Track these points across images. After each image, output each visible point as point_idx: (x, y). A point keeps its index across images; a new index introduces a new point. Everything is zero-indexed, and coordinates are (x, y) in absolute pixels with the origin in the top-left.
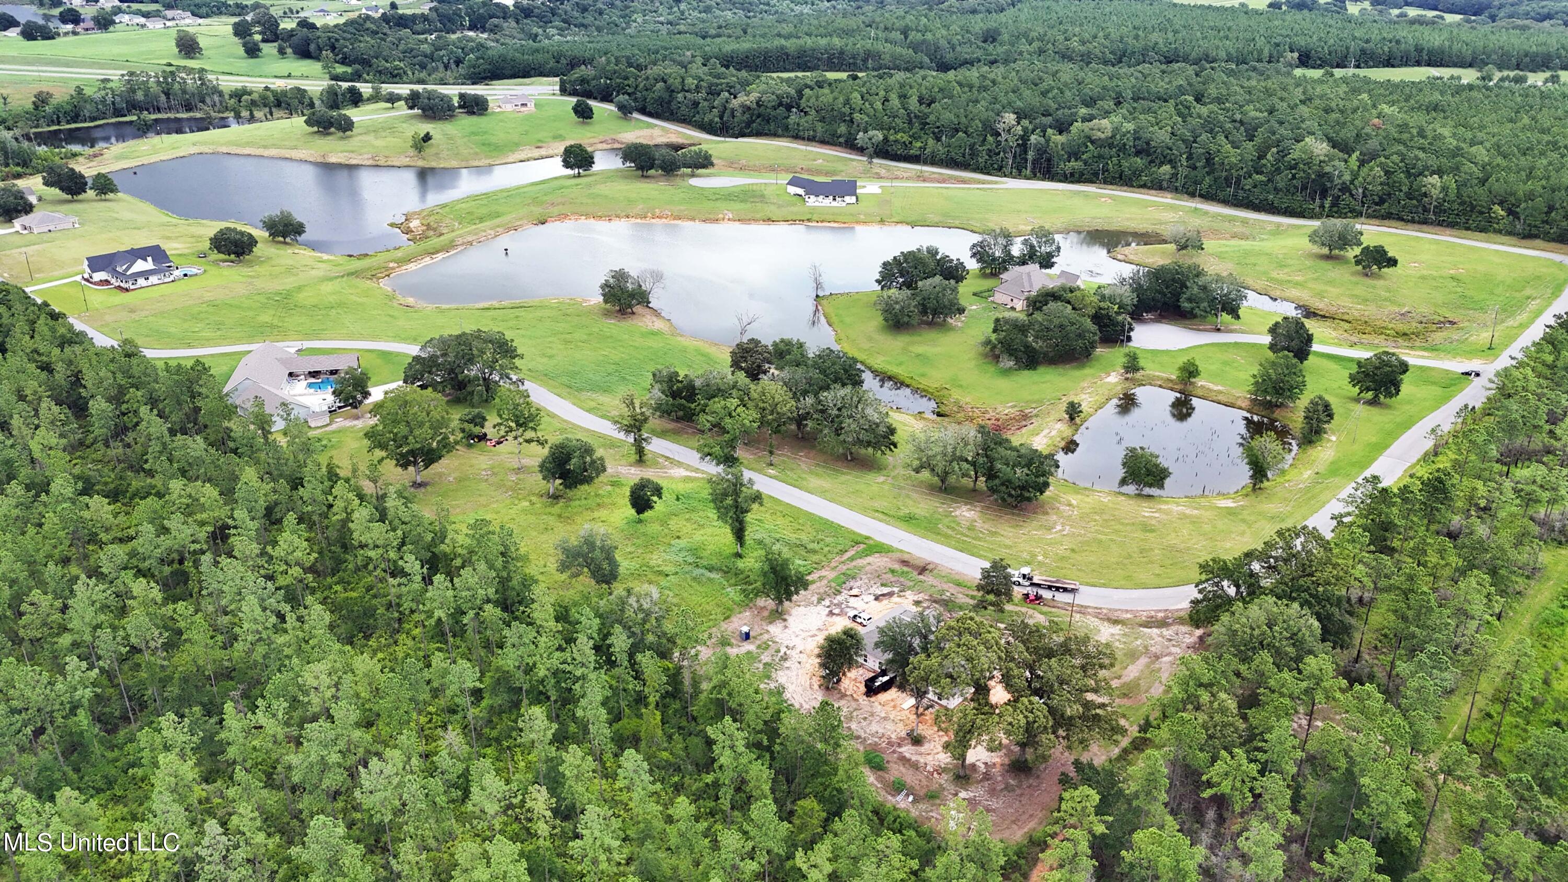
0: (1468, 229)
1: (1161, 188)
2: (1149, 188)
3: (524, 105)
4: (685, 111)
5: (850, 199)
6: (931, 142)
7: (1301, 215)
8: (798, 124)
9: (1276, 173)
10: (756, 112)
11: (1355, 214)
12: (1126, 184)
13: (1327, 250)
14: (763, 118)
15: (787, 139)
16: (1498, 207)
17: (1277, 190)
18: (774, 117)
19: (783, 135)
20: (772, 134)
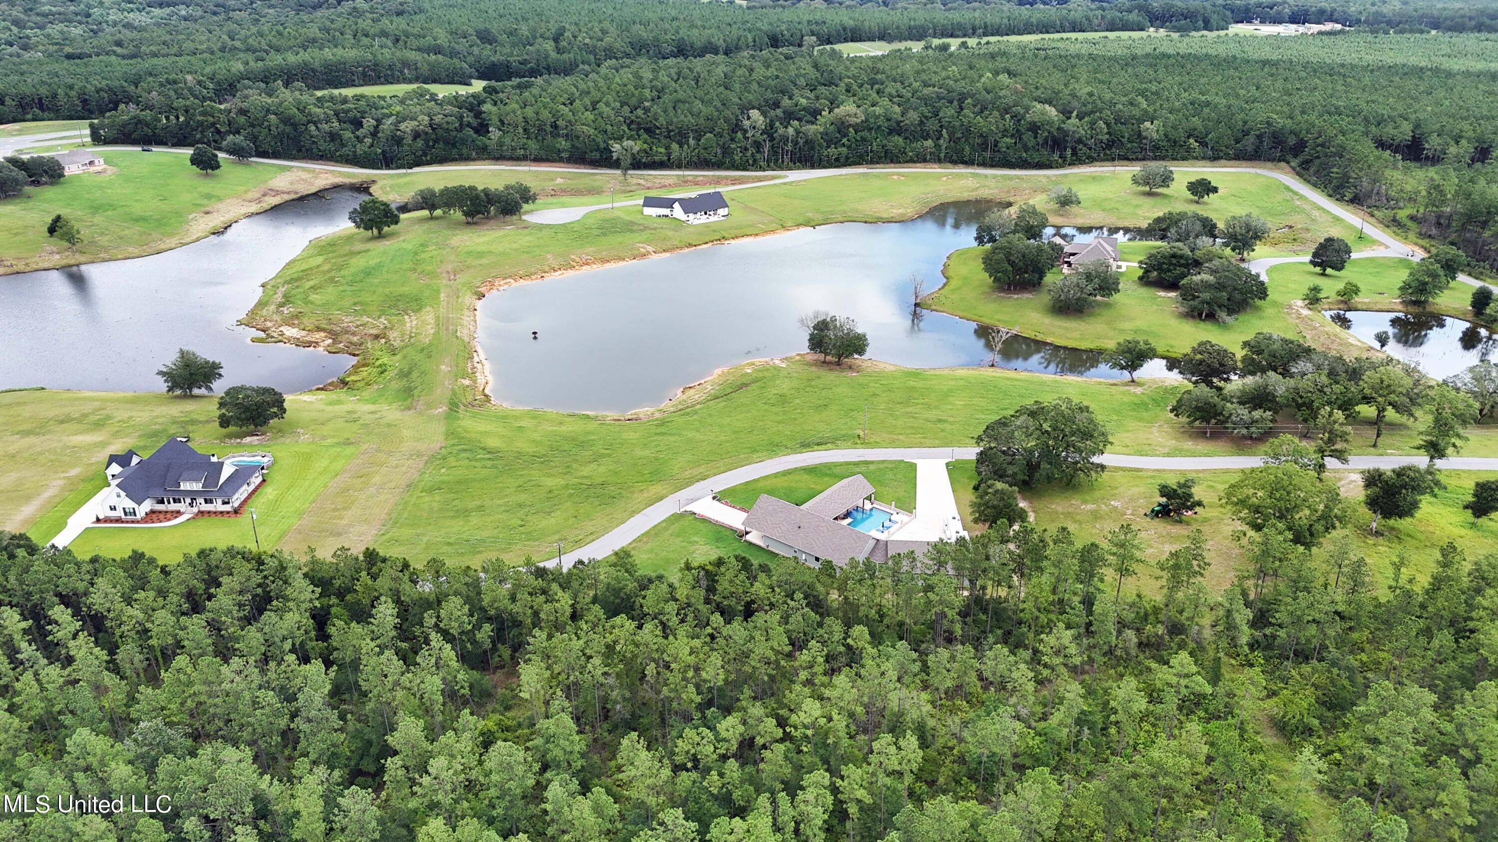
0: (1174, 159)
1: (925, 161)
2: (915, 162)
3: (91, 163)
4: (323, 145)
5: (722, 211)
6: (675, 146)
7: (1049, 167)
8: (501, 144)
9: (1018, 135)
10: (434, 136)
11: (1091, 160)
12: (892, 162)
13: (1147, 188)
14: (447, 142)
15: (486, 162)
16: (1191, 140)
17: (1026, 149)
18: (462, 139)
19: (479, 158)
20: (464, 158)
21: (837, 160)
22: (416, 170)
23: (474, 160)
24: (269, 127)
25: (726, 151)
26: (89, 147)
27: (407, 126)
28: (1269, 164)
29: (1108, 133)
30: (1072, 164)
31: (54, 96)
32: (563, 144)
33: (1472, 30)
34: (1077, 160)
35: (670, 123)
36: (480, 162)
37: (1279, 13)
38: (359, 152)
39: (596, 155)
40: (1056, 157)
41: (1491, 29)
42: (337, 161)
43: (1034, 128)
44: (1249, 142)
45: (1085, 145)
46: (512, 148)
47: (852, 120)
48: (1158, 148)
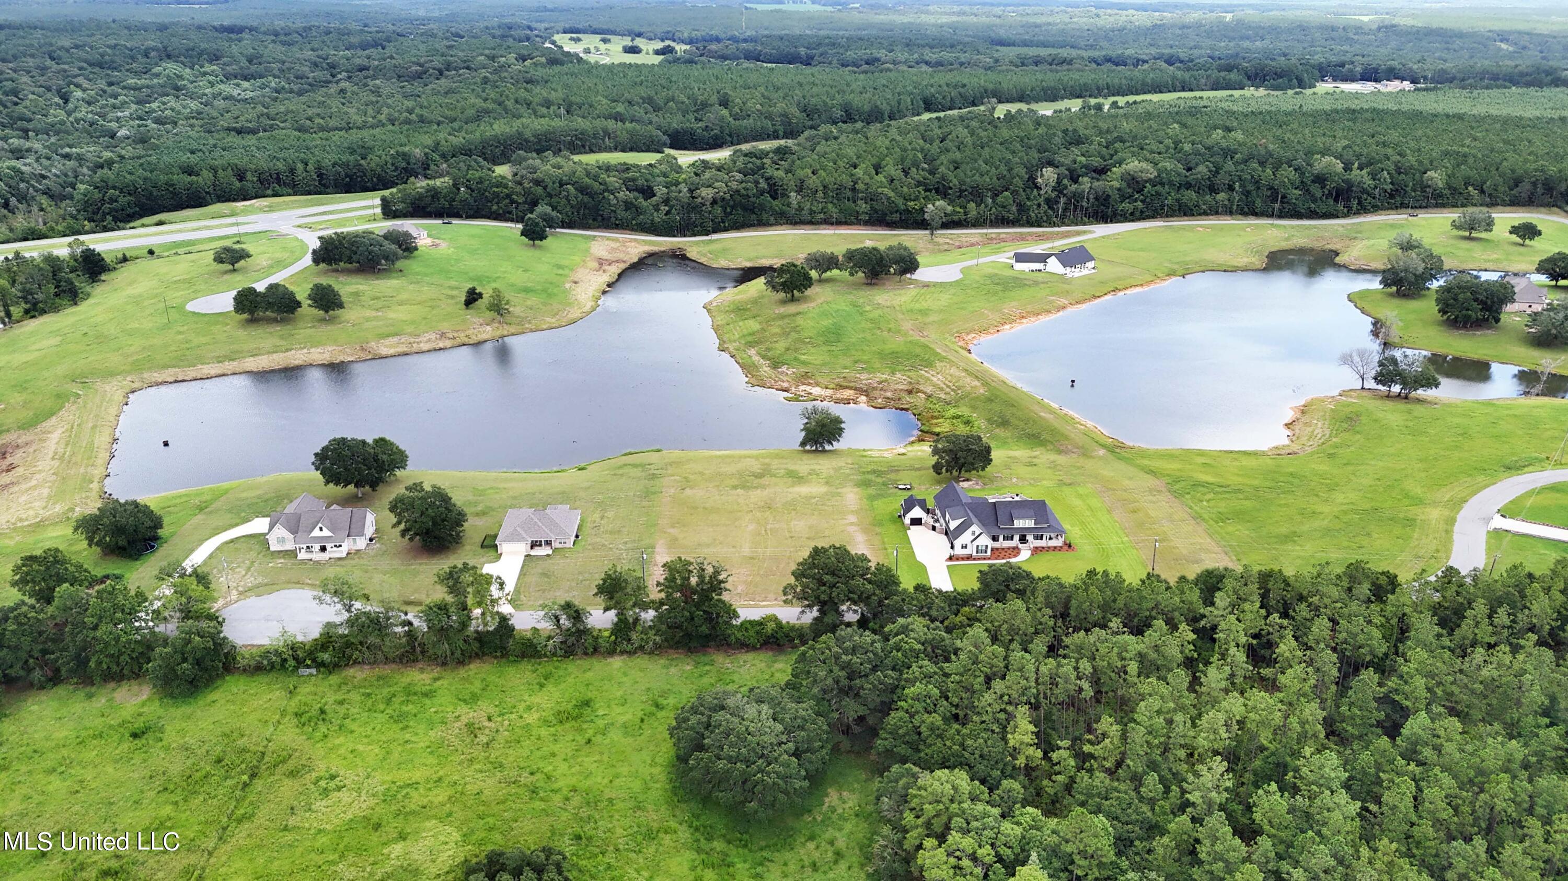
3: (421, 236)
4: (621, 213)
5: (1090, 264)
6: (972, 205)
7: (1336, 217)
8: (800, 209)
9: (1303, 186)
10: (732, 203)
11: (1375, 209)
12: (1185, 215)
13: (1467, 234)
14: (745, 209)
15: (784, 227)
16: (1470, 188)
17: (1314, 200)
18: (760, 204)
19: (777, 224)
20: (762, 224)
21: (1132, 214)
22: (715, 236)
23: (771, 225)
24: (567, 198)
25: (1022, 208)
26: (380, 220)
27: (706, 193)
28: (1542, 209)
29: (1392, 183)
30: (1358, 213)
31: (292, 171)
32: (863, 207)
33: (1549, 85)
34: (1363, 209)
35: (962, 183)
36: (779, 227)
37: (1351, 71)
38: (657, 220)
39: (896, 217)
40: (1340, 206)
41: (1557, 82)
42: (633, 230)
43: (1320, 179)
44: (1525, 187)
45: (1369, 194)
46: (812, 212)
47: (1145, 176)
48: (1440, 196)
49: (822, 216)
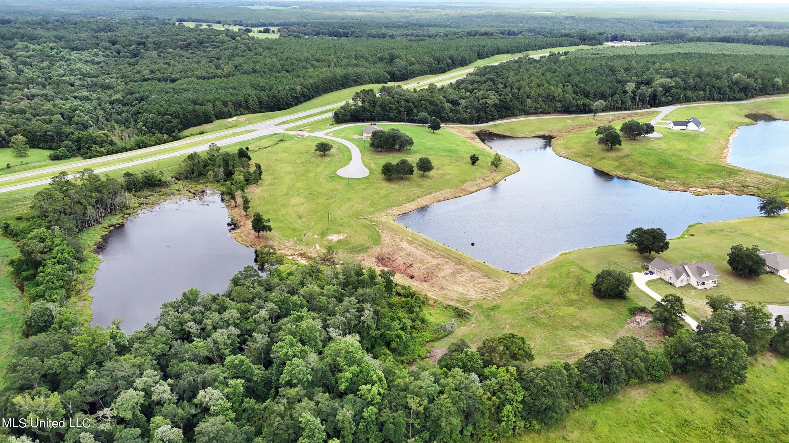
8: (531, 107)
19: (520, 115)
20: (514, 115)
25: (623, 102)
27: (490, 102)
38: (466, 116)
39: (573, 108)
46: (536, 108)
47: (670, 85)
48: (780, 89)
49: (541, 110)
